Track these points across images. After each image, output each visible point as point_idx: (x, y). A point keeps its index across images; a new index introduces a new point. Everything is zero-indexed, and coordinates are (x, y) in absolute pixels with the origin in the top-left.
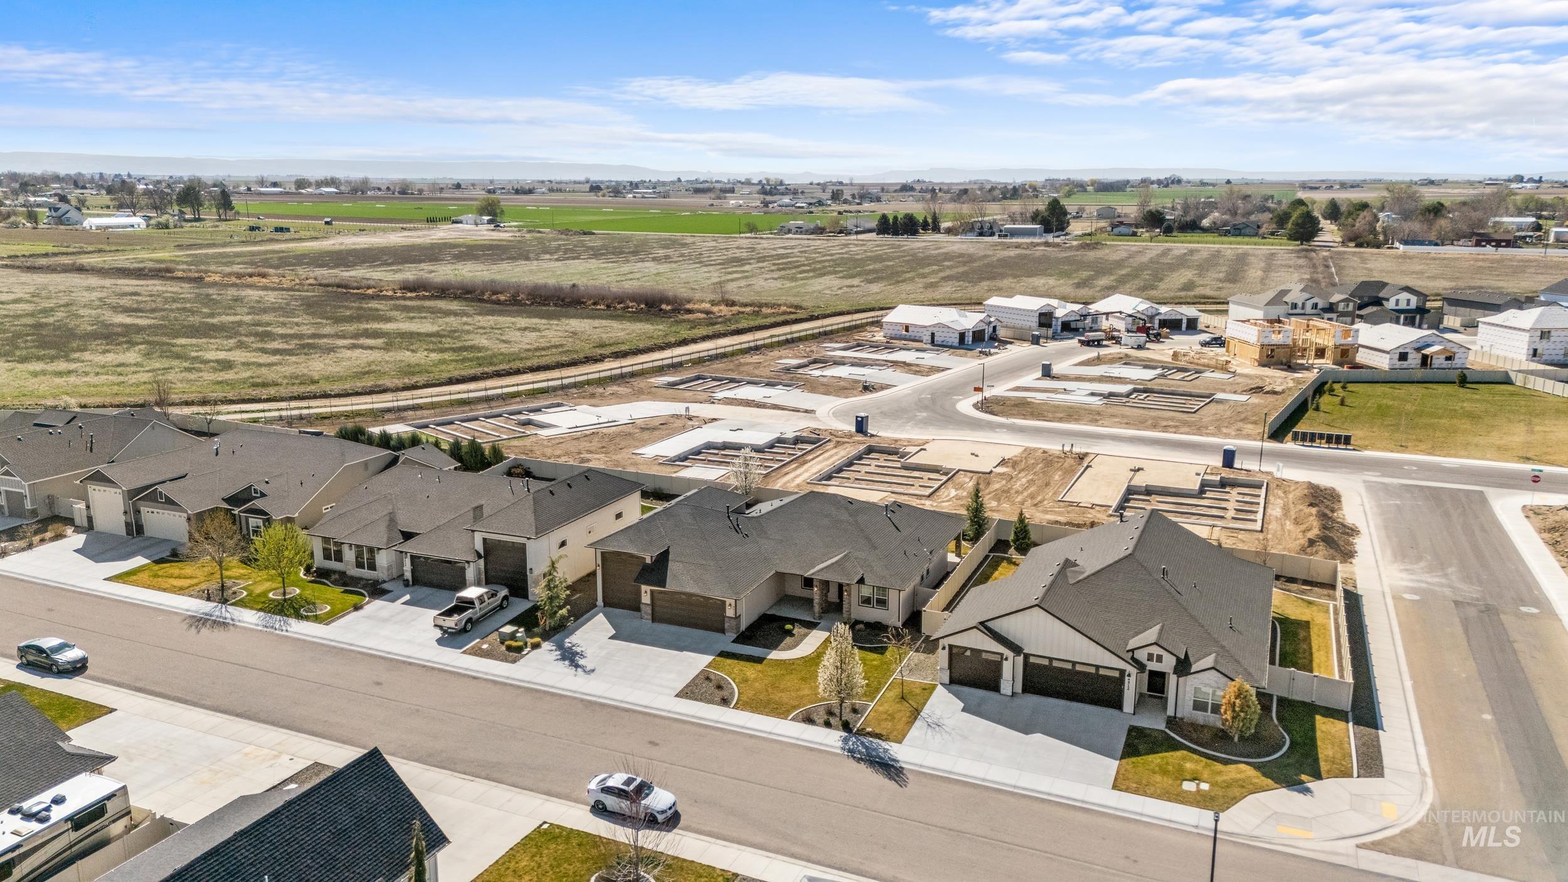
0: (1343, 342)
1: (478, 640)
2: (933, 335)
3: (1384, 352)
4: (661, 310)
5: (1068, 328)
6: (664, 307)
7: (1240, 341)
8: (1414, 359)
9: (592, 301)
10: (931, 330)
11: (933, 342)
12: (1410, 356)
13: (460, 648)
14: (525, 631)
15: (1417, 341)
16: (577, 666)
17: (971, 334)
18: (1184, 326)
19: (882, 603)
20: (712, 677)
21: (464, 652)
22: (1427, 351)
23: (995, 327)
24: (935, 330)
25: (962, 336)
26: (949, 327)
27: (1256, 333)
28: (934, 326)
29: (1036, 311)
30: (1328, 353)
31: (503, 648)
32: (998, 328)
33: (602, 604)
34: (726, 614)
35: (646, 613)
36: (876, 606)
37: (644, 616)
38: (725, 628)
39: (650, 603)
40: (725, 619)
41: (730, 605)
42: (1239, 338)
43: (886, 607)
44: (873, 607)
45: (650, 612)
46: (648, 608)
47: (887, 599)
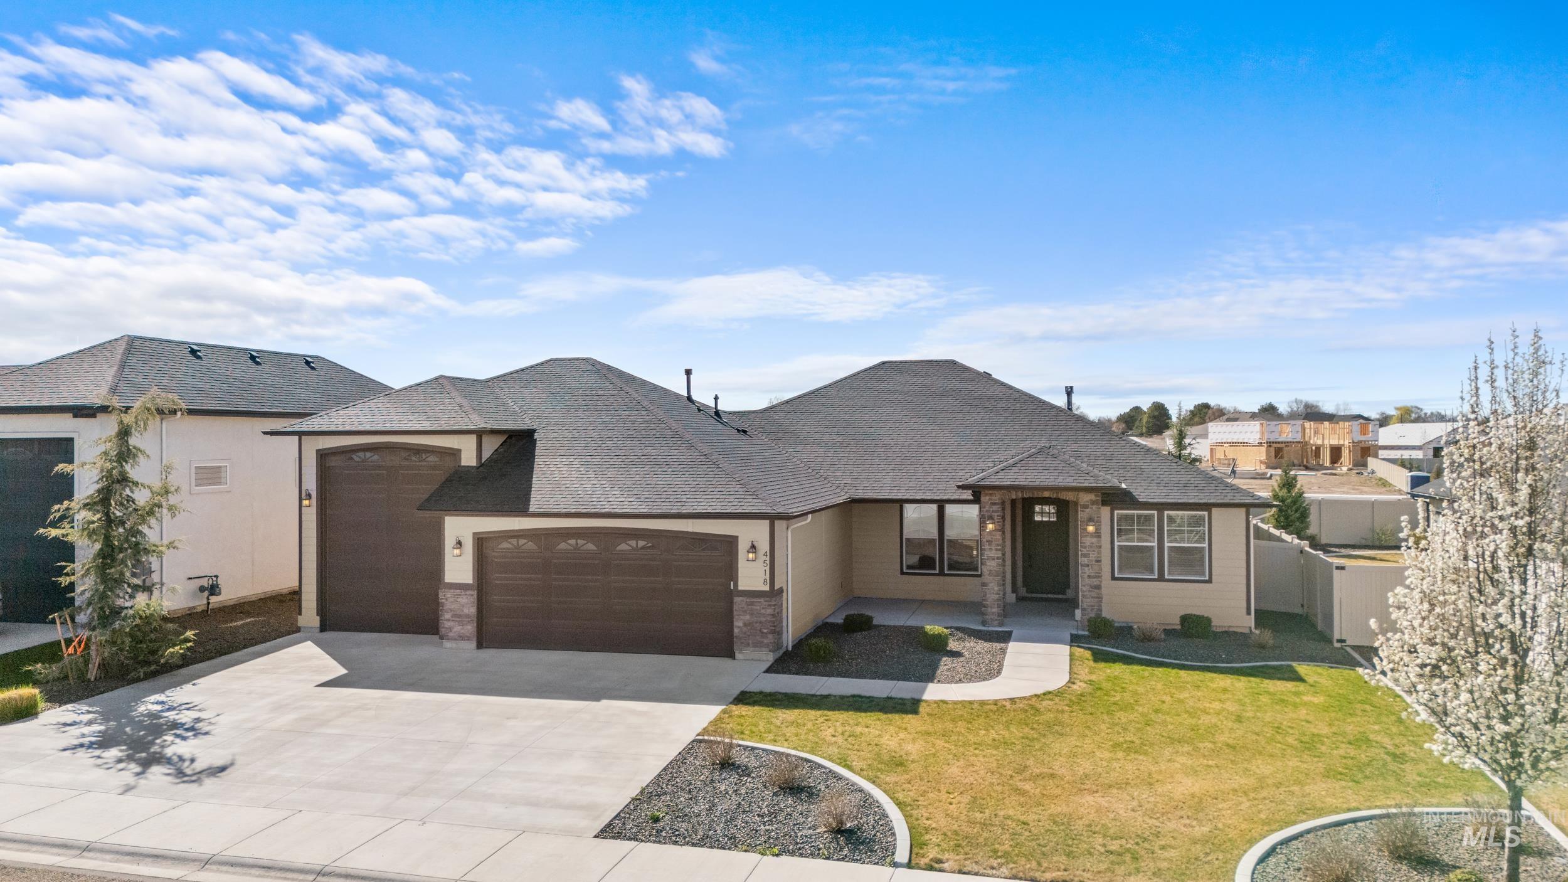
0: (1363, 438)
3: (1414, 448)
7: (1232, 444)
16: (156, 760)
20: (741, 758)
27: (1258, 428)
30: (1345, 453)
33: (316, 621)
34: (736, 585)
35: (458, 617)
36: (1169, 574)
37: (450, 629)
38: (736, 631)
39: (471, 582)
40: (737, 600)
41: (753, 547)
42: (1229, 441)
43: (1203, 574)
44: (1161, 578)
45: (472, 610)
46: (463, 600)
47: (1206, 545)
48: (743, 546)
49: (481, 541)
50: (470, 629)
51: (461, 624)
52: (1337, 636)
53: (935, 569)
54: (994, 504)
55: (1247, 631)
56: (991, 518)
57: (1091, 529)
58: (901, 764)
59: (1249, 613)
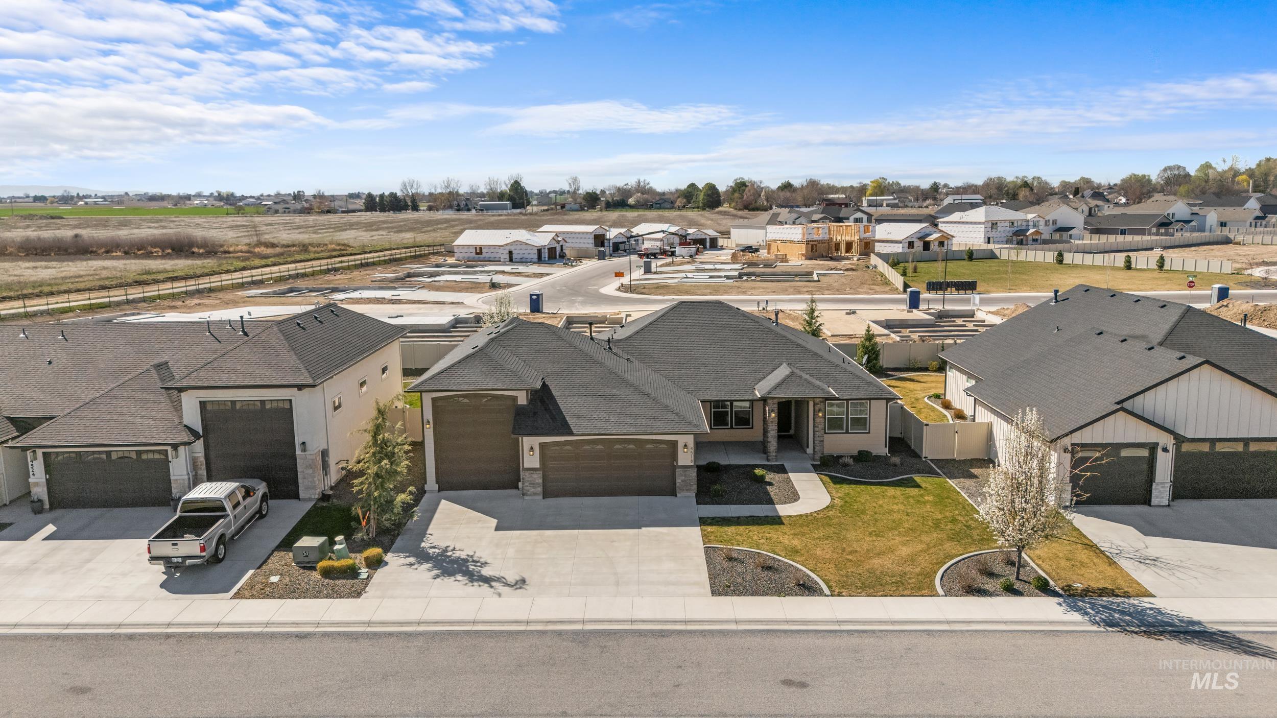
0: (865, 235)
1: (251, 572)
2: (511, 253)
3: (896, 242)
4: (193, 253)
5: (618, 248)
6: (195, 250)
7: (783, 241)
8: (919, 245)
9: (103, 250)
10: (508, 248)
11: (511, 260)
12: (916, 245)
13: (227, 590)
14: (346, 539)
15: (919, 232)
16: (487, 580)
17: (546, 251)
18: (708, 244)
19: (861, 424)
20: (735, 555)
21: (237, 596)
22: (927, 239)
23: (562, 246)
24: (512, 248)
25: (540, 251)
26: (527, 244)
27: (800, 231)
28: (511, 244)
29: (591, 233)
30: (855, 246)
31: (316, 575)
32: (564, 247)
33: (436, 487)
34: (677, 463)
35: (533, 484)
36: (851, 430)
37: (528, 490)
38: (677, 484)
39: (539, 467)
40: (678, 470)
41: (685, 446)
42: (781, 239)
43: (866, 429)
44: (847, 432)
45: (541, 481)
46: (535, 476)
47: (868, 416)
48: (680, 446)
49: (542, 446)
50: (540, 490)
51: (534, 487)
52: (924, 456)
53: (728, 426)
54: (774, 404)
55: (885, 455)
56: (773, 411)
57: (820, 414)
58: (797, 552)
59: (886, 446)
